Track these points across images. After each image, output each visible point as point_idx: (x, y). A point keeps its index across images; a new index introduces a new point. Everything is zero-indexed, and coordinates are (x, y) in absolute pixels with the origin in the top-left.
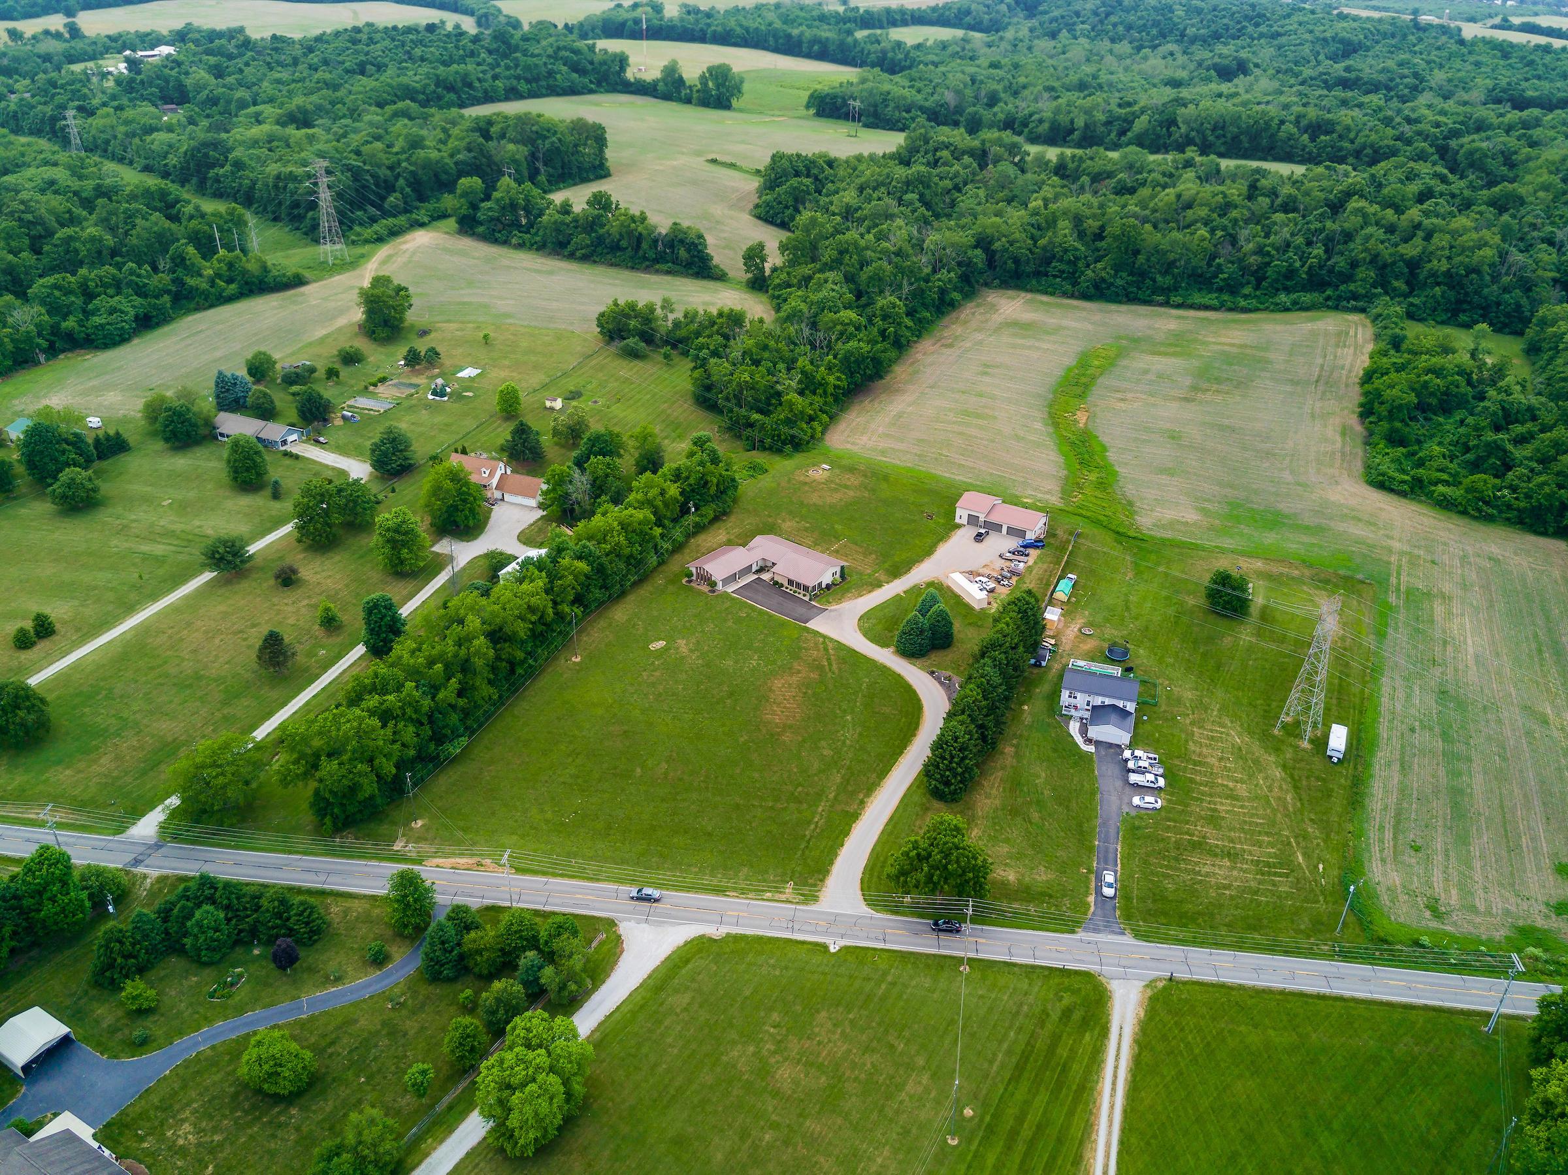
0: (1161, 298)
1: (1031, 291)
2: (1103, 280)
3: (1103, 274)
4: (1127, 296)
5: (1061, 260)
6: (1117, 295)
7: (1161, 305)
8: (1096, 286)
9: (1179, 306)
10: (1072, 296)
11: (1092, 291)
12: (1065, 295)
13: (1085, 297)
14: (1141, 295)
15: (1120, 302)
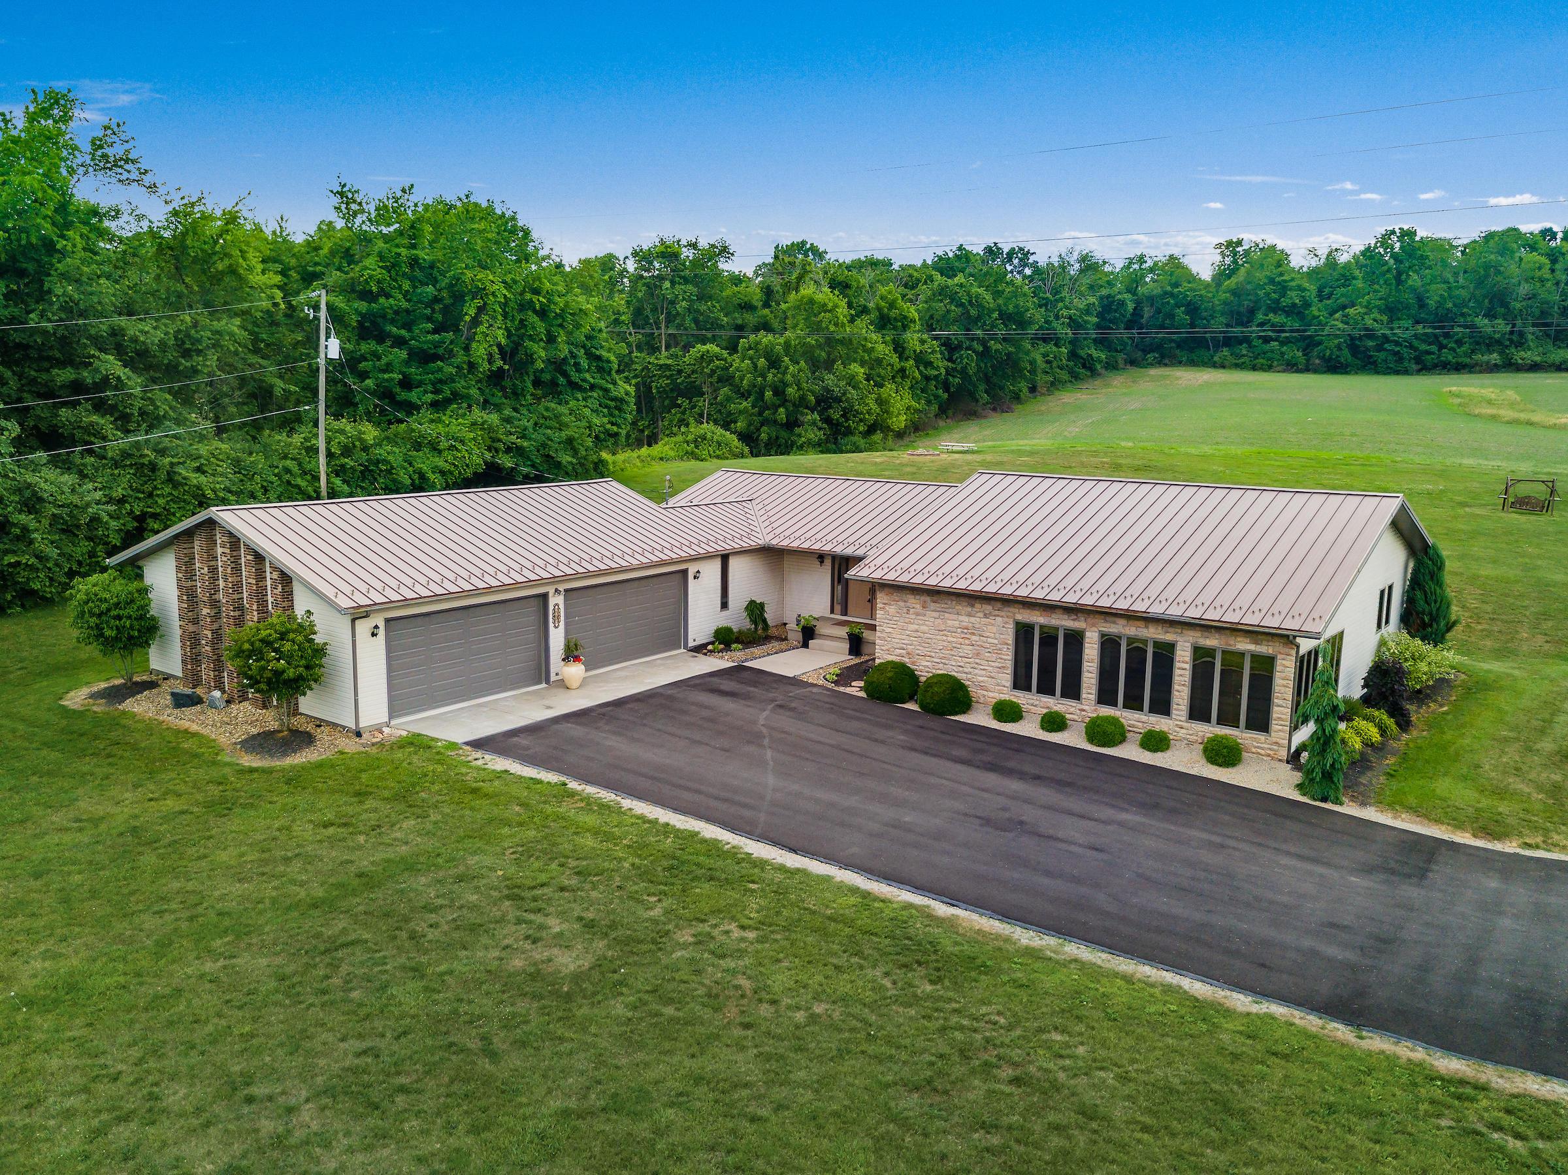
0: (1495, 358)
1: (1223, 367)
2: (1370, 334)
3: (1369, 322)
4: (1418, 360)
5: (1275, 308)
6: (1399, 358)
7: (1493, 369)
8: (1354, 345)
9: (1534, 368)
10: (1307, 369)
11: (1346, 354)
12: (1292, 367)
13: (1334, 367)
14: (1447, 356)
15: (1406, 372)
